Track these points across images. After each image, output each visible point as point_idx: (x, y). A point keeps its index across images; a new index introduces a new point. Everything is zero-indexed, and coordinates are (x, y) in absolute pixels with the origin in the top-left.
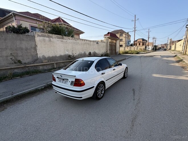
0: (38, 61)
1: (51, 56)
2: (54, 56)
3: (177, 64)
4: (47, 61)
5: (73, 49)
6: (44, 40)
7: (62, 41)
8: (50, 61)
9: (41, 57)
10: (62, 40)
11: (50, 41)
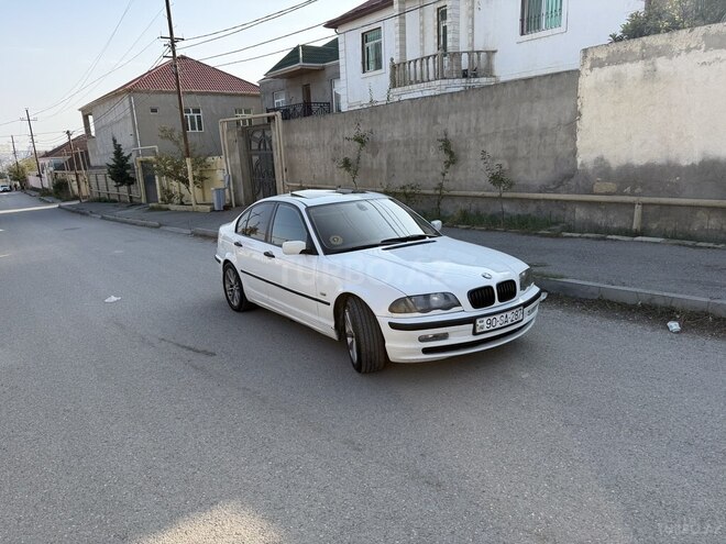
1: (639, 161)
4: (612, 186)
6: (618, 81)
8: (628, 190)
9: (590, 167)
11: (651, 75)
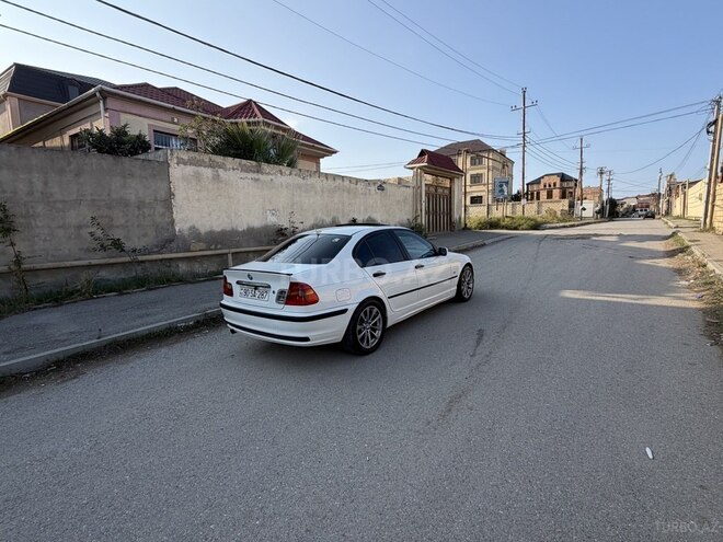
0: (174, 245)
1: (217, 228)
2: (228, 228)
3: (664, 263)
4: (203, 245)
5: (292, 206)
6: (198, 177)
7: (258, 180)
8: (213, 247)
9: (186, 233)
10: (255, 176)
11: (217, 178)
